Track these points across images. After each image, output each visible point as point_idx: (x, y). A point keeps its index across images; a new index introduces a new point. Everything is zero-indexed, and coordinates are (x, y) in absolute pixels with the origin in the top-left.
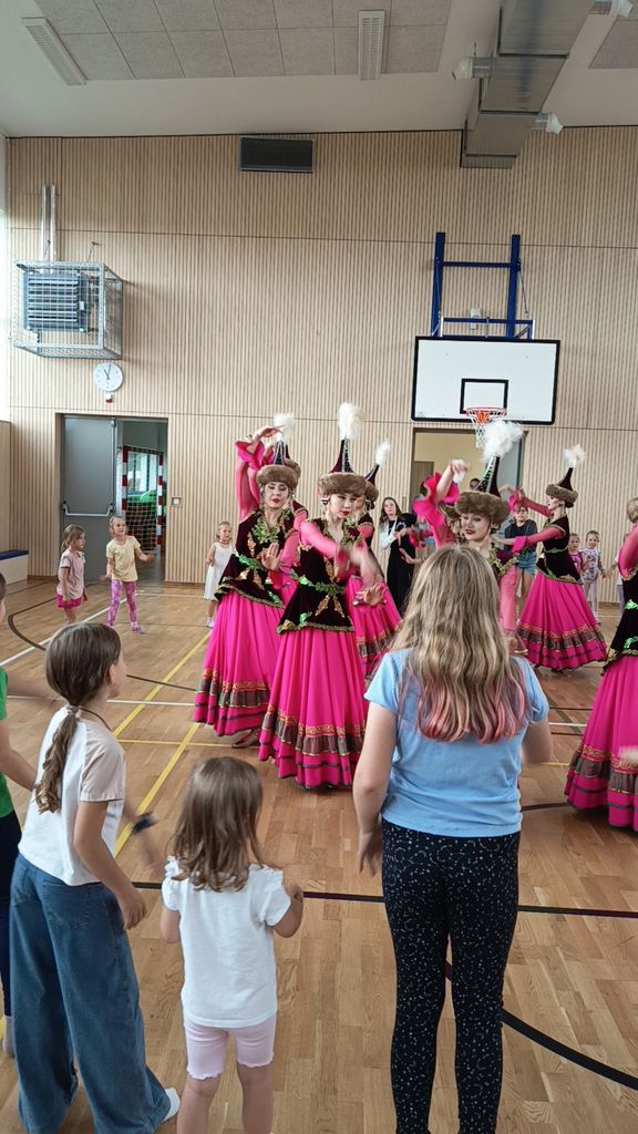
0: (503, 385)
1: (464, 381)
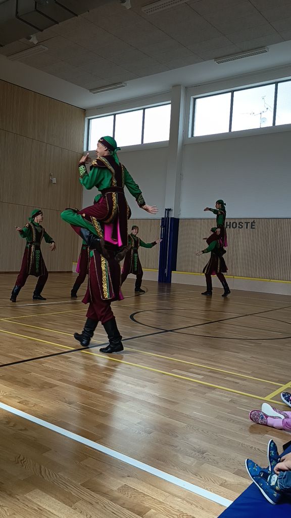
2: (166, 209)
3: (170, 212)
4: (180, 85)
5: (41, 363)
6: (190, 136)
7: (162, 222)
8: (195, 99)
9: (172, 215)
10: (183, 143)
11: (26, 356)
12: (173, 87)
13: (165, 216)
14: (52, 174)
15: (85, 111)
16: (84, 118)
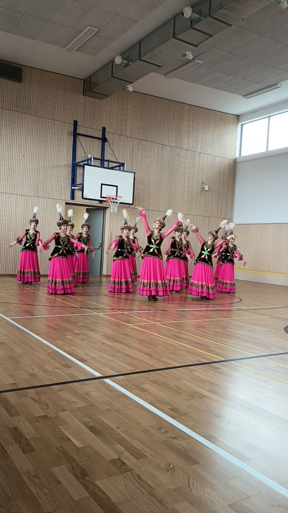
0: (116, 188)
1: (102, 184)
5: (192, 371)
11: (178, 362)
14: (204, 182)
15: (238, 117)
16: (237, 124)
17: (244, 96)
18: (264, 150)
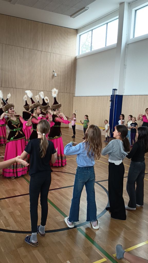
2: (113, 89)
3: (115, 91)
4: (124, 2)
6: (131, 37)
7: (111, 97)
8: (136, 11)
9: (117, 93)
10: (126, 43)
12: (120, 4)
13: (113, 94)
14: (54, 71)
15: (77, 31)
16: (76, 35)
17: (71, 16)
18: (90, 51)
